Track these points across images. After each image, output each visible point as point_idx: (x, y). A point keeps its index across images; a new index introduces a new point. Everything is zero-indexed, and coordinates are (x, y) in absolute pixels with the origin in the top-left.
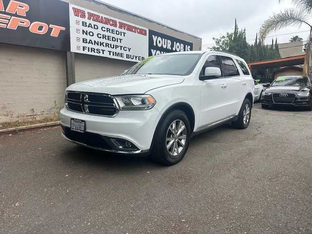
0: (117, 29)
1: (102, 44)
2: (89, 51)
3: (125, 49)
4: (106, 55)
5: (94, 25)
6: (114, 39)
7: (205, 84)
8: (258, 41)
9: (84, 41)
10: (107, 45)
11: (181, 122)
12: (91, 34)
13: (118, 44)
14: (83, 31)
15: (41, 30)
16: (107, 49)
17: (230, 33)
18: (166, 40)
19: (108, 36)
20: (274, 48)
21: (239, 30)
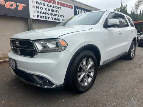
0: (56, 5)
1: (47, 14)
2: (40, 18)
3: (61, 16)
4: (50, 20)
5: (43, 3)
6: (55, 11)
7: (107, 30)
8: (133, 12)
9: (38, 12)
10: (51, 14)
11: (90, 59)
12: (41, 8)
13: (57, 13)
14: (37, 7)
15: (12, 6)
16: (51, 16)
17: (118, 8)
18: (84, 11)
19: (51, 9)
20: (141, 15)
21: (123, 6)
